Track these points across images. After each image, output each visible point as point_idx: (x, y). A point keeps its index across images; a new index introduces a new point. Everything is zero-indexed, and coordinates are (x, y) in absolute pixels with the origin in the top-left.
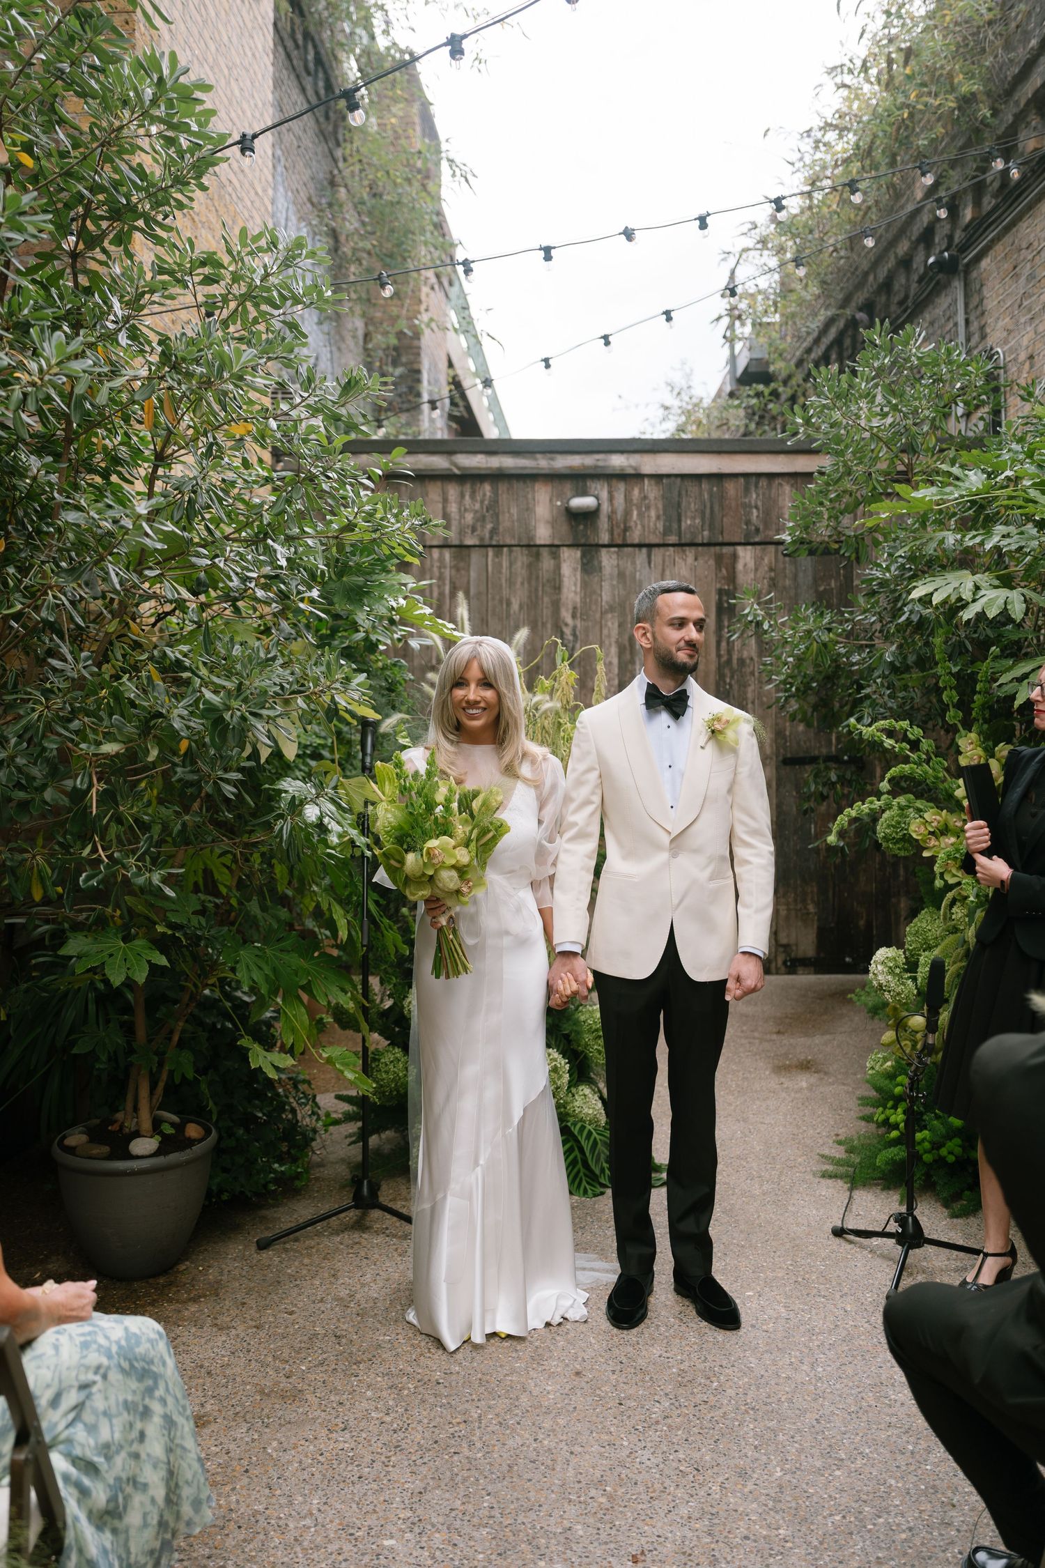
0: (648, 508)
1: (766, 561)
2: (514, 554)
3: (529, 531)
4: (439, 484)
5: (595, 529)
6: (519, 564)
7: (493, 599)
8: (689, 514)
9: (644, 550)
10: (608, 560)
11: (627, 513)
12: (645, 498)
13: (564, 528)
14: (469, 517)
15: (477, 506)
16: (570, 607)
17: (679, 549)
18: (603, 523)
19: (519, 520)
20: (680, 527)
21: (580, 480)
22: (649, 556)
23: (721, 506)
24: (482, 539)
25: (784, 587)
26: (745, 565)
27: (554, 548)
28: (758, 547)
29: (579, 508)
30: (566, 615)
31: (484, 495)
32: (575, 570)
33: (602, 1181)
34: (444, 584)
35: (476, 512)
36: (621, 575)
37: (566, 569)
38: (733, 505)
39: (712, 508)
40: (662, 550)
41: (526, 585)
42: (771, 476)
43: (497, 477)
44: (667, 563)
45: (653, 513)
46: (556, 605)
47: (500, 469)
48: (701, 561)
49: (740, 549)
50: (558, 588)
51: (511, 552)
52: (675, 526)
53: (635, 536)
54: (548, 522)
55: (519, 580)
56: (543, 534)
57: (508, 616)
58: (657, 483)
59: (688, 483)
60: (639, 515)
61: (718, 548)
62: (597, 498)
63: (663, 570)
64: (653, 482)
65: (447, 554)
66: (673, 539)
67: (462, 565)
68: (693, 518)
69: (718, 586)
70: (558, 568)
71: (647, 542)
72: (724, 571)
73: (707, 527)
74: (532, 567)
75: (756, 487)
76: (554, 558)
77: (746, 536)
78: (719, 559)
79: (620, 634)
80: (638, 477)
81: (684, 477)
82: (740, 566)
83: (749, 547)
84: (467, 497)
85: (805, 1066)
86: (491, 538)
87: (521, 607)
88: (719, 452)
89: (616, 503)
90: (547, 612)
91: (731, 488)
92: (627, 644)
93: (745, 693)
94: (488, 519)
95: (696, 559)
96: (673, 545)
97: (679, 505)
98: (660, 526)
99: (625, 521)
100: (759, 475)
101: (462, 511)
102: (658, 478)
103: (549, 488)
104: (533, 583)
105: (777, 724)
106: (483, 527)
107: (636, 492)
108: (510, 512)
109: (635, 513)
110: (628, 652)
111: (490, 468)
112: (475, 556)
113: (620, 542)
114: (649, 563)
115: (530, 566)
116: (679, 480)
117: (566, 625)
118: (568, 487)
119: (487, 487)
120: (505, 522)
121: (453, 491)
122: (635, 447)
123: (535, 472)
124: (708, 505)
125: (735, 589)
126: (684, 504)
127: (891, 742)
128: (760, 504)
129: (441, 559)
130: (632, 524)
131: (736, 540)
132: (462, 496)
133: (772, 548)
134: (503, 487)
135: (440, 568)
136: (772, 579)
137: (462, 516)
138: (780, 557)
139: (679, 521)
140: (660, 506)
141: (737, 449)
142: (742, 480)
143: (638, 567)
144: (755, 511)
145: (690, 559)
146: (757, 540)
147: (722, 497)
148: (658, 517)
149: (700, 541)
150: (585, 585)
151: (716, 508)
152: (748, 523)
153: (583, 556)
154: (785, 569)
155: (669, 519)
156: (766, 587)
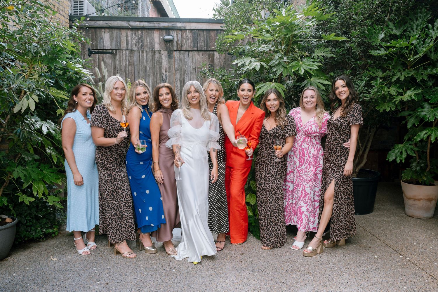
0: (188, 39)
1: (223, 56)
2: (147, 52)
3: (152, 46)
4: (125, 30)
5: (173, 46)
6: (149, 55)
7: (142, 66)
8: (200, 42)
9: (187, 52)
10: (176, 55)
11: (182, 41)
12: (187, 36)
13: (163, 45)
14: (134, 41)
15: (137, 38)
16: (165, 69)
18: (175, 44)
19: (149, 42)
20: (198, 45)
21: (168, 30)
22: (189, 54)
23: (210, 40)
24: (138, 48)
25: (228, 64)
26: (217, 58)
27: (159, 51)
29: (167, 39)
30: (163, 71)
31: (139, 34)
32: (166, 57)
34: (127, 62)
35: (136, 39)
36: (180, 60)
37: (163, 57)
38: (213, 39)
39: (207, 40)
40: (192, 52)
41: (151, 62)
43: (143, 29)
44: (194, 56)
45: (190, 41)
46: (160, 68)
47: (143, 26)
48: (204, 56)
49: (215, 52)
50: (161, 63)
51: (146, 52)
52: (196, 45)
53: (184, 48)
54: (158, 43)
55: (149, 60)
56: (157, 47)
57: (146, 71)
58: (191, 32)
59: (200, 32)
60: (185, 41)
61: (209, 52)
62: (173, 36)
63: (193, 58)
64: (189, 32)
65: (127, 52)
66: (196, 49)
67: (132, 55)
68: (202, 43)
69: (209, 63)
70: (161, 57)
71: (188, 50)
72: (211, 59)
73: (205, 46)
74: (153, 56)
76: (160, 54)
78: (209, 55)
79: (180, 77)
80: (185, 30)
81: (198, 30)
82: (215, 58)
84: (134, 35)
86: (141, 48)
87: (150, 69)
88: (210, 23)
89: (178, 37)
90: (158, 70)
91: (213, 34)
92: (182, 80)
94: (140, 42)
95: (202, 55)
96: (196, 51)
97: (197, 39)
98: (192, 45)
99: (181, 44)
101: (132, 39)
102: (191, 30)
103: (158, 33)
104: (153, 61)
106: (139, 44)
107: (185, 34)
108: (147, 40)
109: (184, 41)
110: (183, 83)
111: (141, 26)
112: (136, 53)
113: (180, 50)
114: (189, 56)
115: (152, 56)
116: (197, 31)
117: (164, 74)
118: (164, 32)
119: (140, 32)
120: (145, 43)
121: (129, 33)
122: (184, 21)
123: (154, 28)
125: (214, 64)
126: (199, 39)
129: (126, 54)
130: (183, 44)
131: (214, 50)
132: (132, 35)
134: (144, 32)
135: (125, 56)
136: (225, 62)
137: (132, 41)
138: (227, 55)
139: (197, 44)
140: (192, 39)
142: (216, 31)
143: (185, 57)
145: (201, 55)
147: (210, 36)
148: (191, 42)
149: (203, 50)
150: (169, 62)
151: (208, 40)
153: (168, 53)
154: (228, 58)
155: (194, 43)
156: (223, 64)
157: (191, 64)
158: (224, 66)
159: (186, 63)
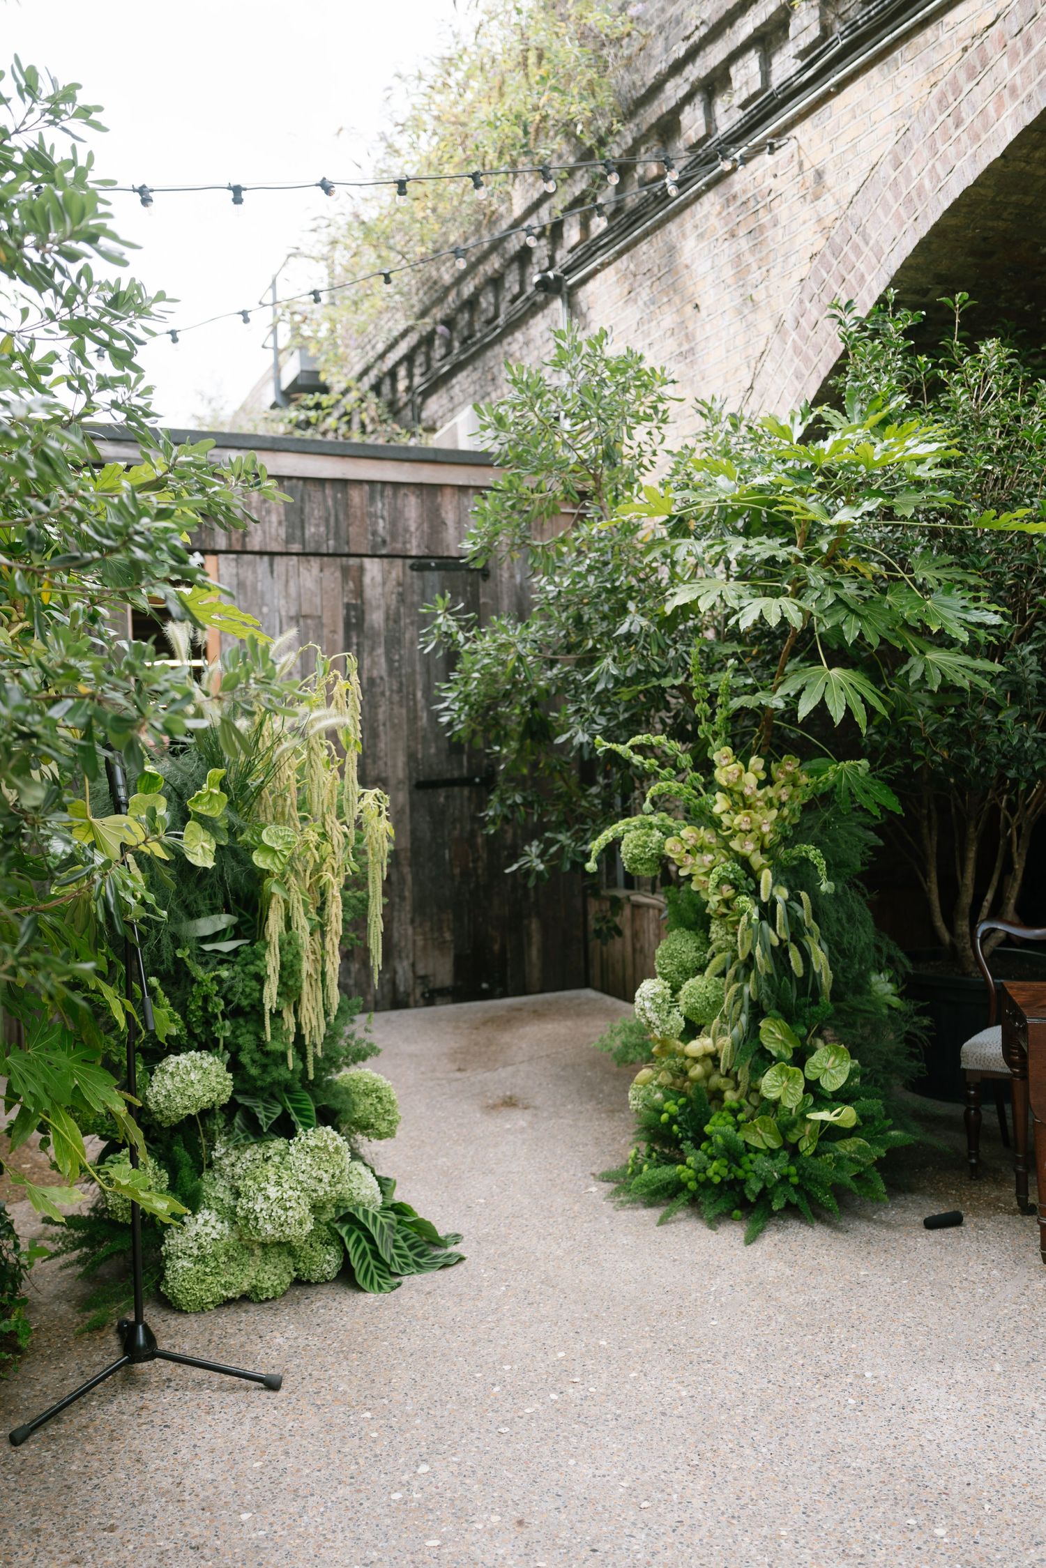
0: (268, 512)
1: (394, 575)
8: (313, 521)
9: (266, 558)
10: (228, 566)
17: (303, 559)
20: (303, 534)
22: (271, 565)
23: (347, 515)
25: (413, 603)
26: (373, 579)
28: (386, 560)
33: (394, 1270)
36: (241, 585)
38: (359, 513)
39: (336, 516)
40: (285, 559)
42: (397, 485)
44: (291, 573)
45: (274, 518)
48: (327, 572)
49: (367, 561)
52: (298, 533)
53: (255, 543)
59: (311, 488)
61: (344, 559)
63: (287, 581)
66: (296, 548)
68: (317, 526)
69: (346, 600)
71: (269, 549)
72: (351, 585)
73: (331, 536)
75: (382, 496)
77: (374, 547)
78: (345, 571)
81: (305, 479)
82: (367, 580)
83: (376, 560)
85: (510, 1103)
88: (343, 456)
91: (356, 496)
93: (376, 714)
95: (321, 570)
96: (297, 554)
97: (302, 510)
98: (282, 532)
100: (384, 483)
105: (409, 747)
113: (238, 548)
114: (272, 572)
116: (301, 483)
122: (253, 443)
124: (333, 512)
125: (363, 603)
126: (307, 510)
127: (640, 758)
128: (386, 514)
130: (252, 529)
131: (363, 551)
133: (399, 562)
136: (400, 594)
138: (408, 571)
139: (303, 528)
140: (282, 511)
141: (362, 453)
142: (366, 487)
143: (260, 577)
144: (381, 521)
145: (315, 570)
146: (384, 552)
147: (347, 505)
148: (280, 523)
149: (324, 550)
151: (341, 517)
152: (374, 533)
154: (412, 583)
155: (291, 526)
156: (394, 602)
157: (283, 602)
158: (398, 609)
159: (262, 598)
